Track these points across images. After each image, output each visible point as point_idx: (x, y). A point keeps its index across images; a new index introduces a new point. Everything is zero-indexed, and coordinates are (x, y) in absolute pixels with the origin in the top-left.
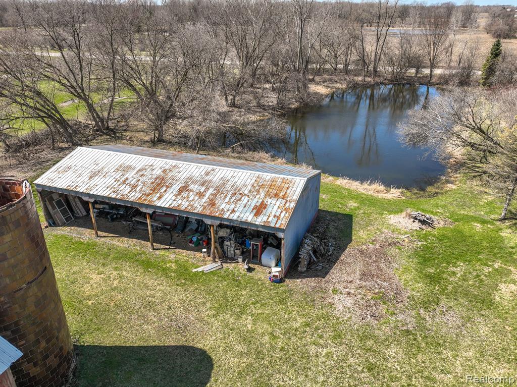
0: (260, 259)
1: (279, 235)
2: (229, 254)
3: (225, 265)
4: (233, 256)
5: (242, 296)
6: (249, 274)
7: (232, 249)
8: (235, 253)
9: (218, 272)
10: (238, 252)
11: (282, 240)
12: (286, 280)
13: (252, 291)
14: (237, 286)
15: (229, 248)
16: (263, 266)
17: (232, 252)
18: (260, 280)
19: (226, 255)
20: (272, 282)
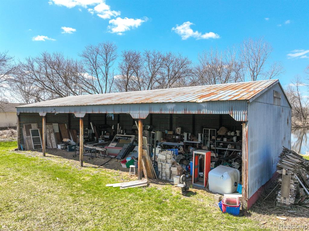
0: (207, 181)
1: (238, 116)
2: (164, 175)
3: (152, 185)
4: (168, 178)
5: (160, 223)
6: (183, 198)
7: (168, 166)
8: (171, 172)
9: (139, 189)
10: (175, 170)
11: (244, 125)
12: (254, 214)
13: (181, 218)
14: (158, 208)
15: (163, 164)
16: (211, 192)
17: (168, 171)
18: (201, 206)
19: (160, 177)
20: (224, 212)
